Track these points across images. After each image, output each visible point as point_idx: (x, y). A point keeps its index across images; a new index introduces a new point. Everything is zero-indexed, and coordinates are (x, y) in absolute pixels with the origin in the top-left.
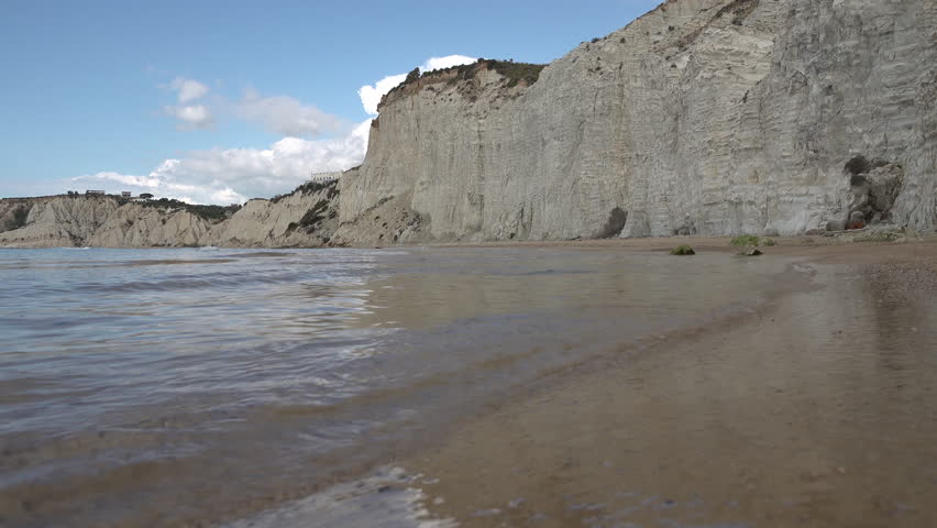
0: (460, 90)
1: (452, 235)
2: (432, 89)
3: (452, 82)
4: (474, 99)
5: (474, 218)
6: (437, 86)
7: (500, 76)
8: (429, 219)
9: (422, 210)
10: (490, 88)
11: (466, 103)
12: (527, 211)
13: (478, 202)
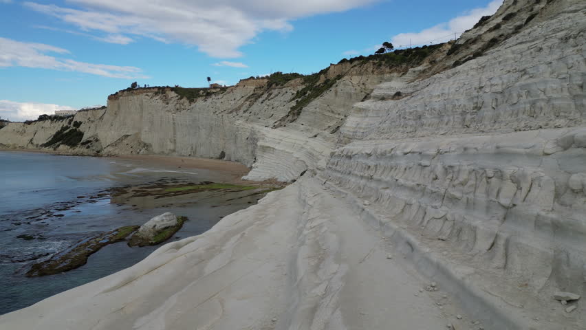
0: (161, 98)
1: (163, 152)
2: (147, 95)
3: (156, 94)
4: (168, 104)
5: (171, 147)
6: (149, 94)
7: (176, 95)
8: (151, 146)
9: (146, 141)
10: (173, 99)
11: (164, 105)
12: (194, 147)
13: (175, 142)
